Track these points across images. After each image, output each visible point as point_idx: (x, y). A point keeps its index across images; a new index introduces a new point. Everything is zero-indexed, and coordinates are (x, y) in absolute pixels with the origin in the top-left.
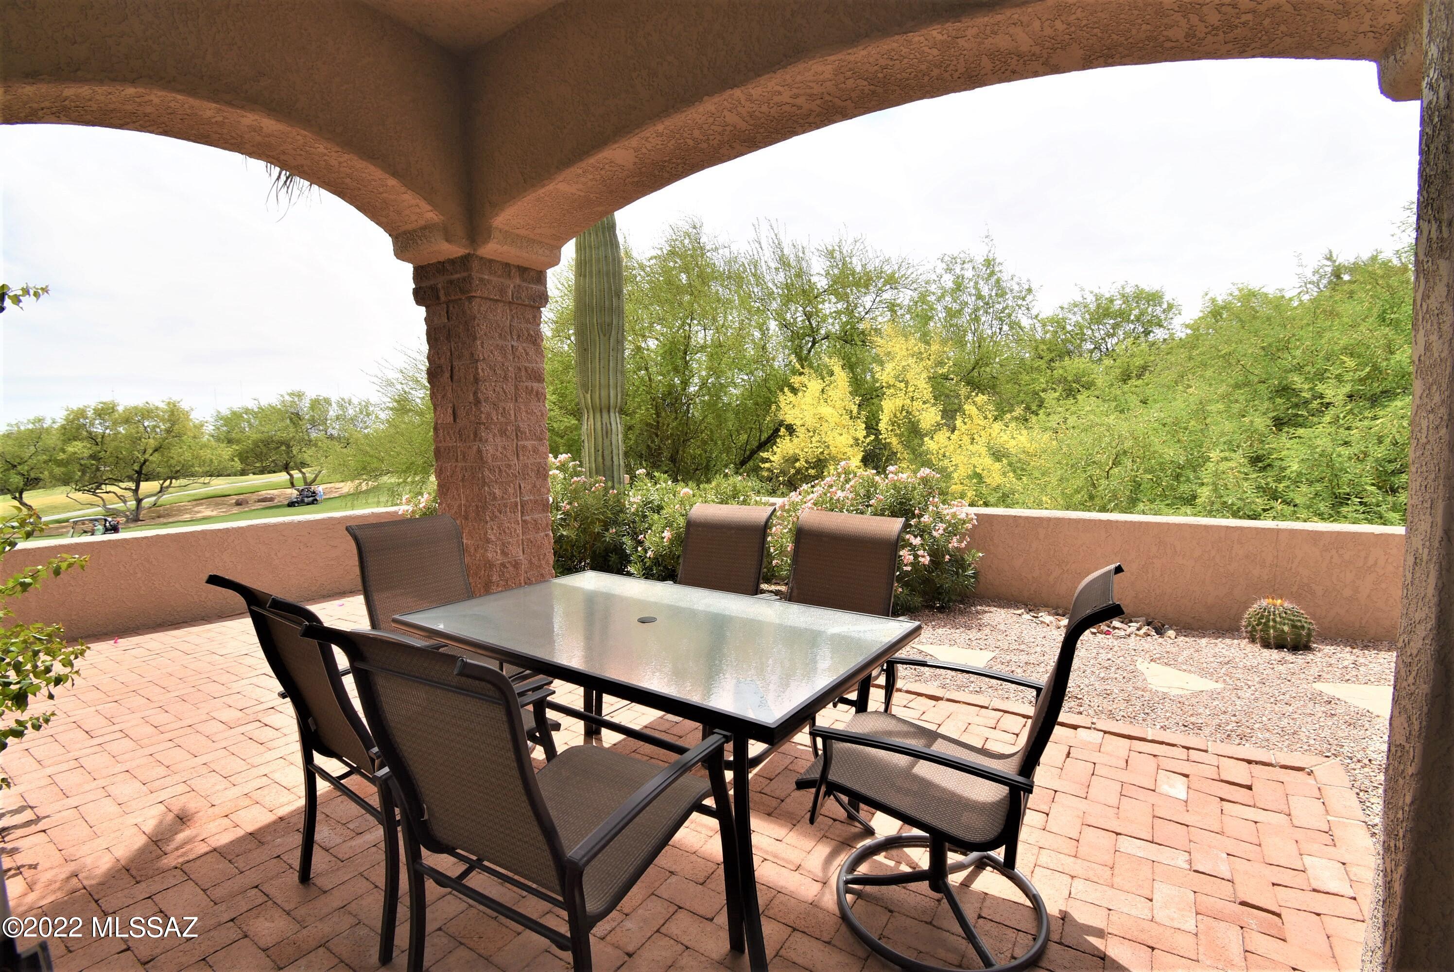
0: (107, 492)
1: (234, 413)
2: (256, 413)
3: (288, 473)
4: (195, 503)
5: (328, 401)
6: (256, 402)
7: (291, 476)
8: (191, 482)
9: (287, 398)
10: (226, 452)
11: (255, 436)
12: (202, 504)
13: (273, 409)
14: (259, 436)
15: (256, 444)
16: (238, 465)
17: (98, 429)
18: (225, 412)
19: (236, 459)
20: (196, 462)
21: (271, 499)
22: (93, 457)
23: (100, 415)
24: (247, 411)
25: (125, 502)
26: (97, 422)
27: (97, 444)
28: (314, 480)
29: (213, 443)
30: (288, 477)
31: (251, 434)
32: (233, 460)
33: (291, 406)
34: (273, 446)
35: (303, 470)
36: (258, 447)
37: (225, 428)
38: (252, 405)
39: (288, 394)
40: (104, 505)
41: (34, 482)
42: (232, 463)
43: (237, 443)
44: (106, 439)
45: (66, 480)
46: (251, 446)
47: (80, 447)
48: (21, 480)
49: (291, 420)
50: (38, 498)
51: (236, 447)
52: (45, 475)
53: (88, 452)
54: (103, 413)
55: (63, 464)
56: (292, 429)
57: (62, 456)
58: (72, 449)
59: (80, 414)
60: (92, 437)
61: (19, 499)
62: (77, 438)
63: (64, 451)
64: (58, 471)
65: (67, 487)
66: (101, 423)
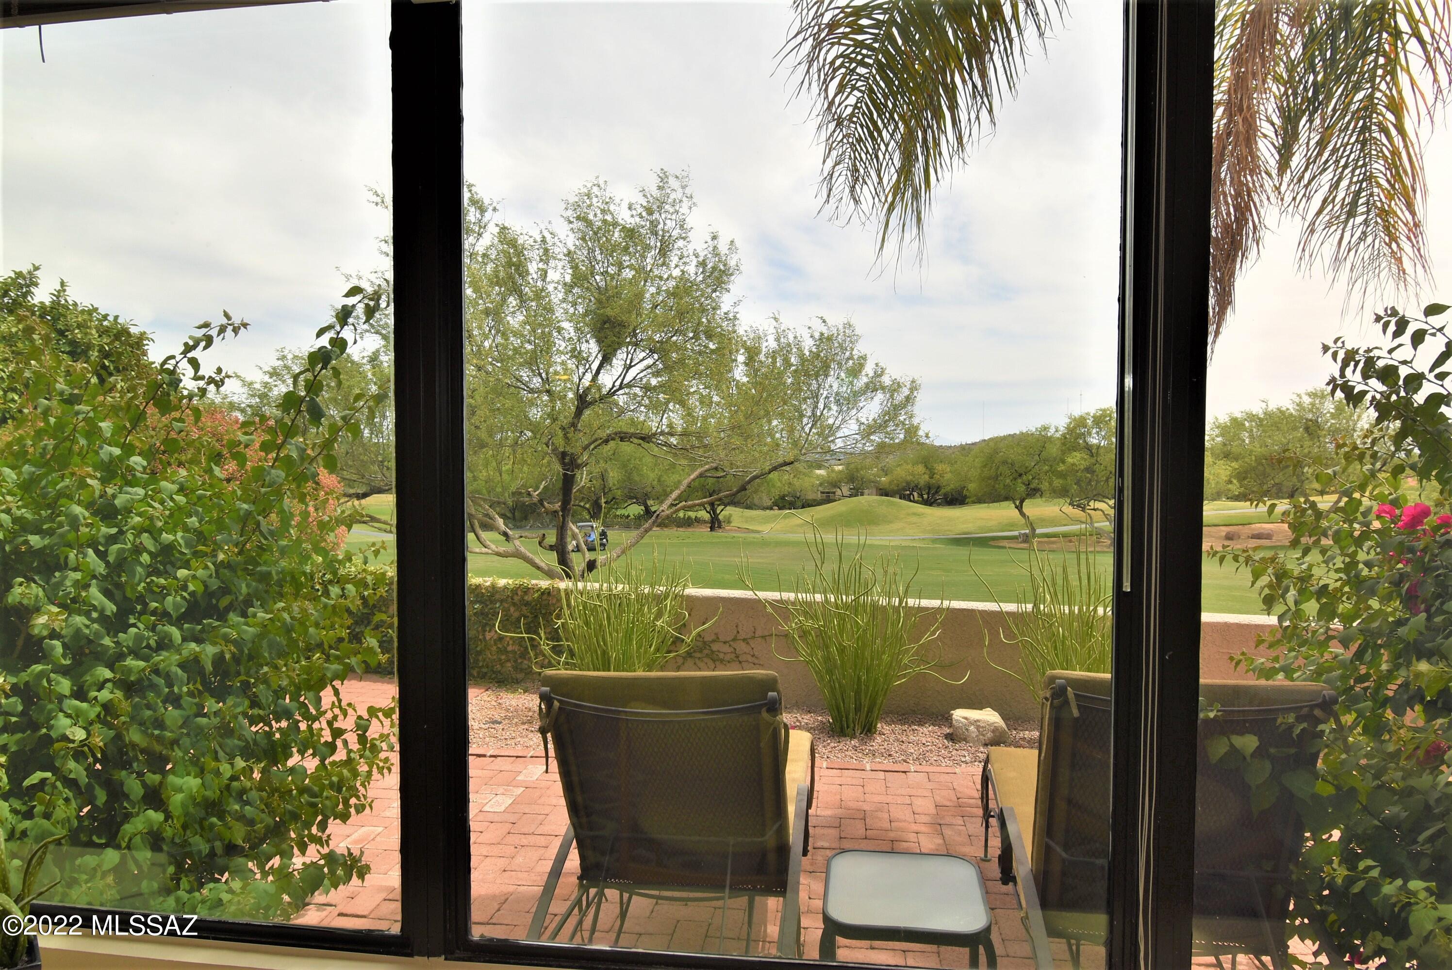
0: (1094, 509)
1: (1234, 420)
2: (1261, 420)
6: (1264, 405)
9: (1307, 400)
11: (1259, 450)
15: (1258, 460)
16: (1235, 488)
17: (1093, 440)
19: (1235, 481)
21: (1268, 536)
22: (1088, 470)
23: (1098, 424)
24: (1251, 417)
26: (1094, 431)
27: (1092, 456)
32: (1230, 482)
33: (1311, 411)
34: (1280, 465)
36: (1262, 464)
37: (1219, 439)
38: (1258, 409)
39: (1309, 395)
40: (1091, 523)
41: (1033, 492)
42: (1230, 486)
43: (1236, 459)
44: (1102, 451)
45: (1062, 493)
46: (1254, 464)
47: (1076, 458)
48: (1021, 488)
49: (1307, 429)
50: (1035, 508)
51: (1235, 465)
52: (1045, 486)
53: (1084, 464)
54: (1099, 420)
55: (1062, 475)
56: (1307, 443)
57: (1061, 467)
58: (1070, 460)
59: (1081, 422)
60: (1088, 448)
61: (1019, 508)
62: (1075, 448)
63: (1063, 462)
64: (1057, 483)
65: (1062, 501)
66: (1097, 433)
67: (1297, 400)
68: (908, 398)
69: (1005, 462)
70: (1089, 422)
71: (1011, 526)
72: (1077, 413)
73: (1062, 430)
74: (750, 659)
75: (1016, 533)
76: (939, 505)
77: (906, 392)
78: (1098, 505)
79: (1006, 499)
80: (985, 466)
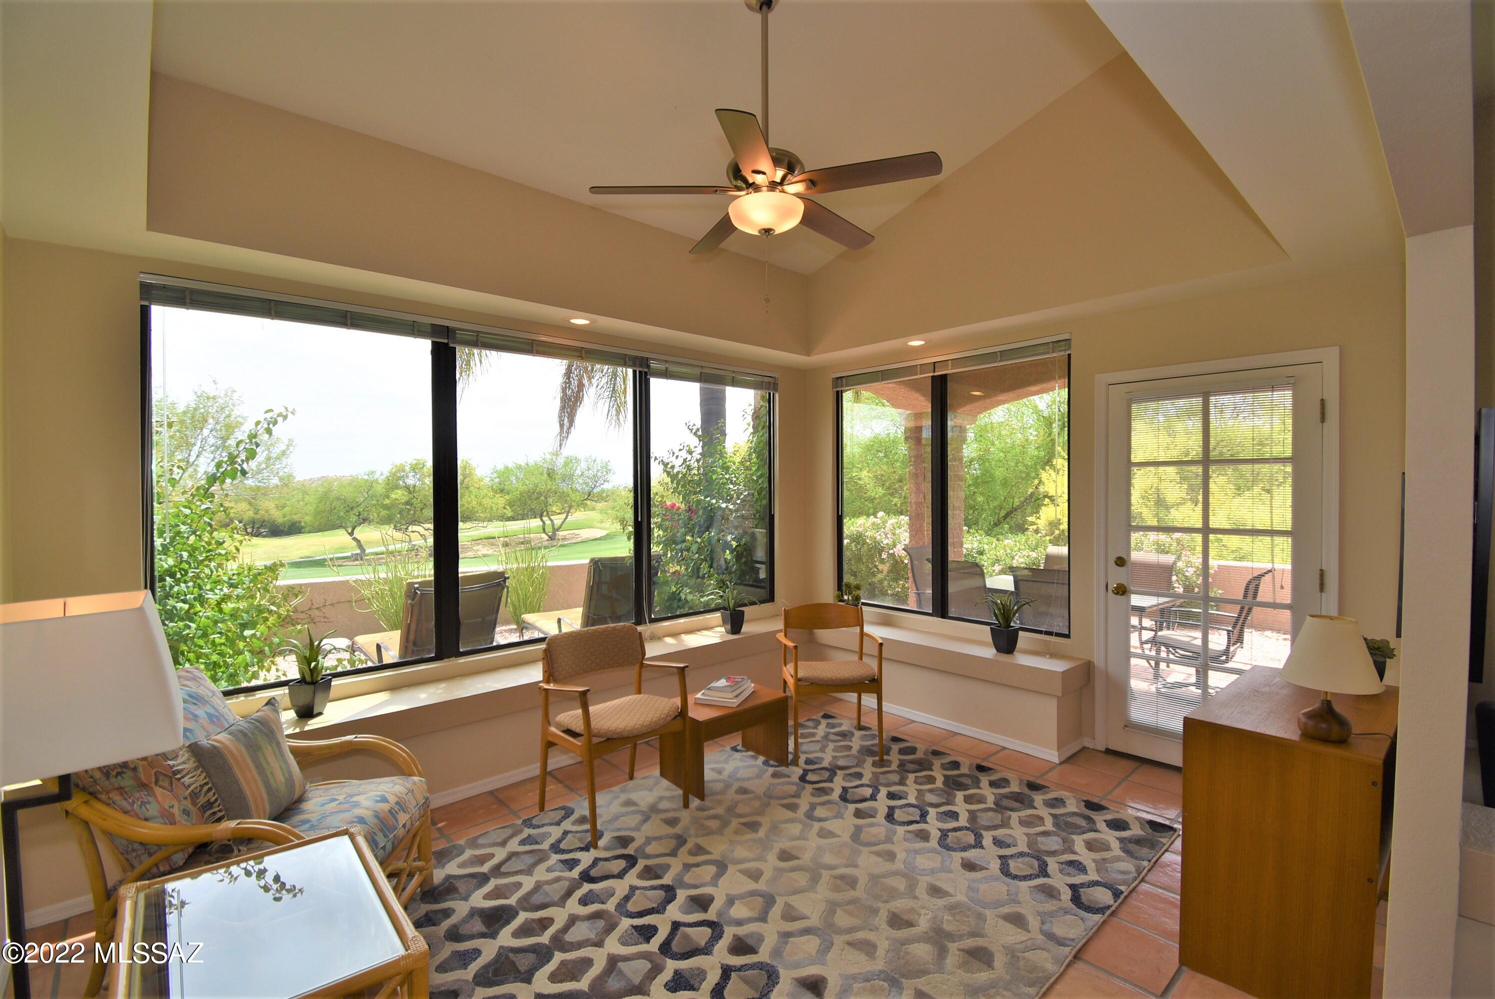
0: (414, 532)
2: (524, 469)
3: (542, 520)
4: (473, 543)
5: (578, 461)
7: (544, 523)
8: (474, 525)
10: (501, 501)
11: (522, 488)
12: (479, 544)
13: (537, 466)
14: (525, 487)
15: (521, 494)
17: (410, 481)
18: (500, 467)
19: (508, 508)
20: (480, 509)
21: (527, 542)
22: (408, 503)
23: (414, 470)
24: (519, 467)
25: (425, 540)
26: (411, 475)
27: (410, 493)
28: (560, 527)
29: (491, 494)
30: (542, 523)
31: (517, 486)
32: (505, 508)
33: (550, 464)
34: (534, 497)
35: (552, 517)
36: (523, 496)
37: (497, 480)
38: (522, 463)
40: (410, 541)
41: (364, 520)
42: (505, 511)
43: (508, 494)
44: (417, 489)
45: (387, 520)
46: (519, 496)
47: (399, 495)
48: (354, 519)
49: (549, 475)
50: (365, 533)
51: (507, 497)
52: (373, 515)
53: (404, 499)
54: (416, 468)
55: (386, 507)
56: (550, 483)
57: (387, 502)
58: (393, 496)
59: (401, 469)
60: (407, 487)
61: (351, 534)
62: (397, 487)
63: (388, 497)
64: (384, 513)
65: (387, 527)
66: (414, 476)
67: (543, 456)
68: (284, 453)
69: (338, 499)
70: (407, 468)
71: (343, 548)
72: (398, 463)
73: (386, 474)
74: (322, 620)
75: (349, 554)
76: (265, 537)
77: (283, 447)
78: (416, 528)
79: (340, 527)
80: (320, 502)
